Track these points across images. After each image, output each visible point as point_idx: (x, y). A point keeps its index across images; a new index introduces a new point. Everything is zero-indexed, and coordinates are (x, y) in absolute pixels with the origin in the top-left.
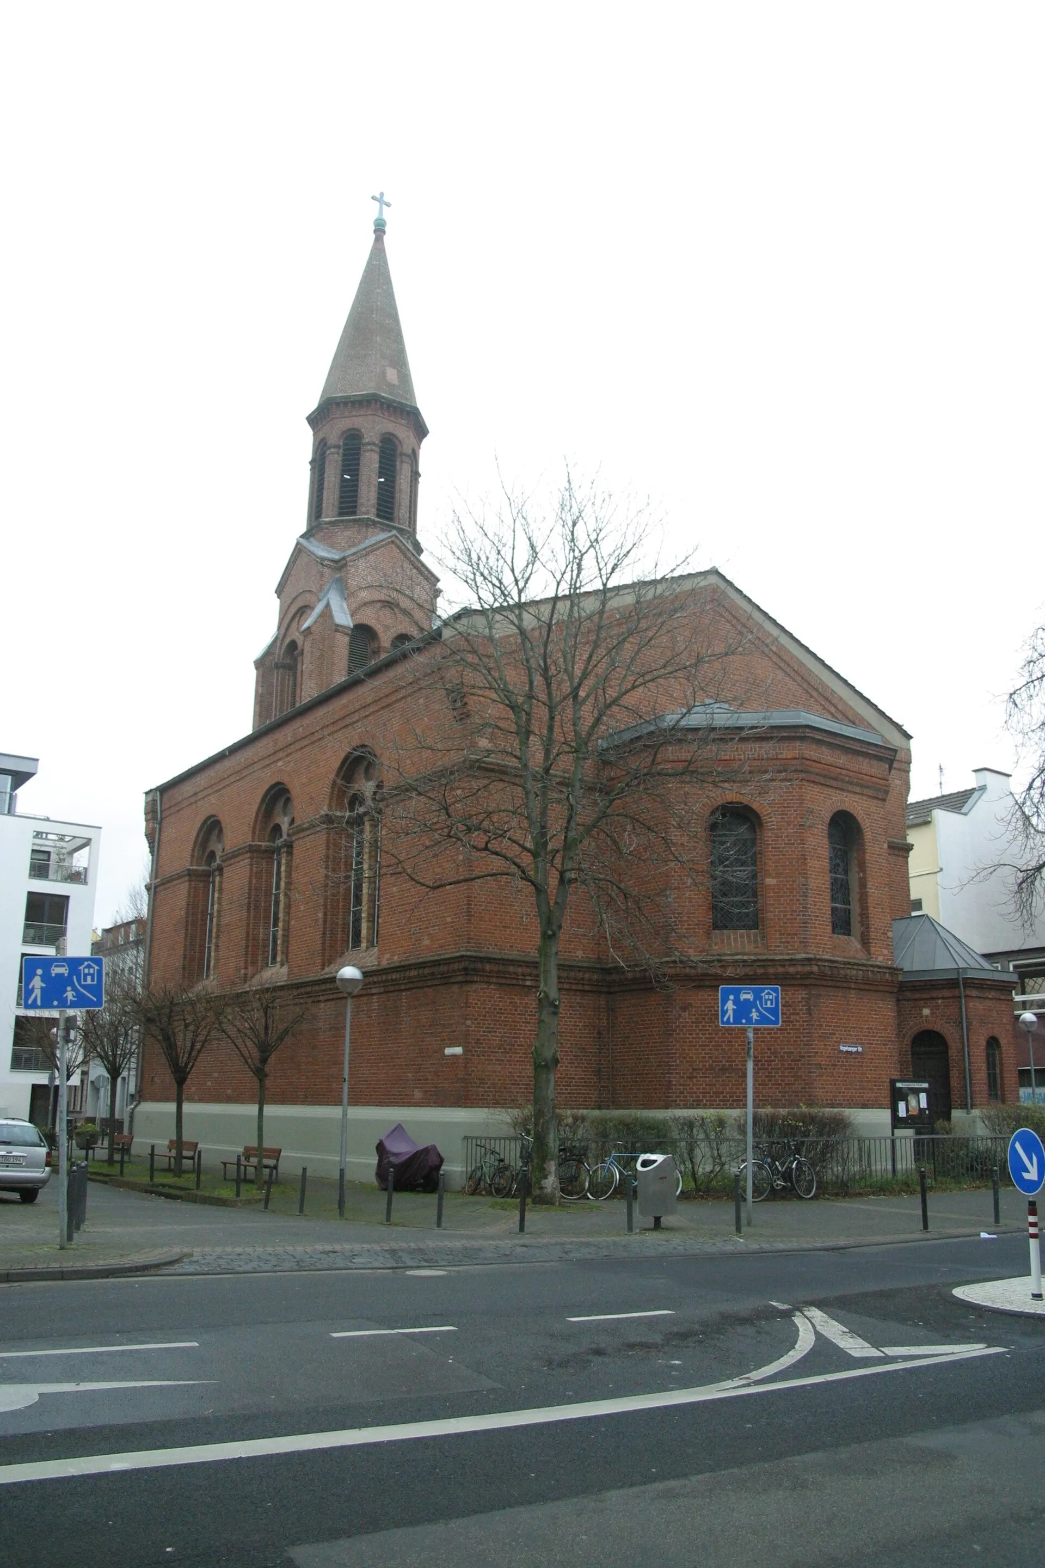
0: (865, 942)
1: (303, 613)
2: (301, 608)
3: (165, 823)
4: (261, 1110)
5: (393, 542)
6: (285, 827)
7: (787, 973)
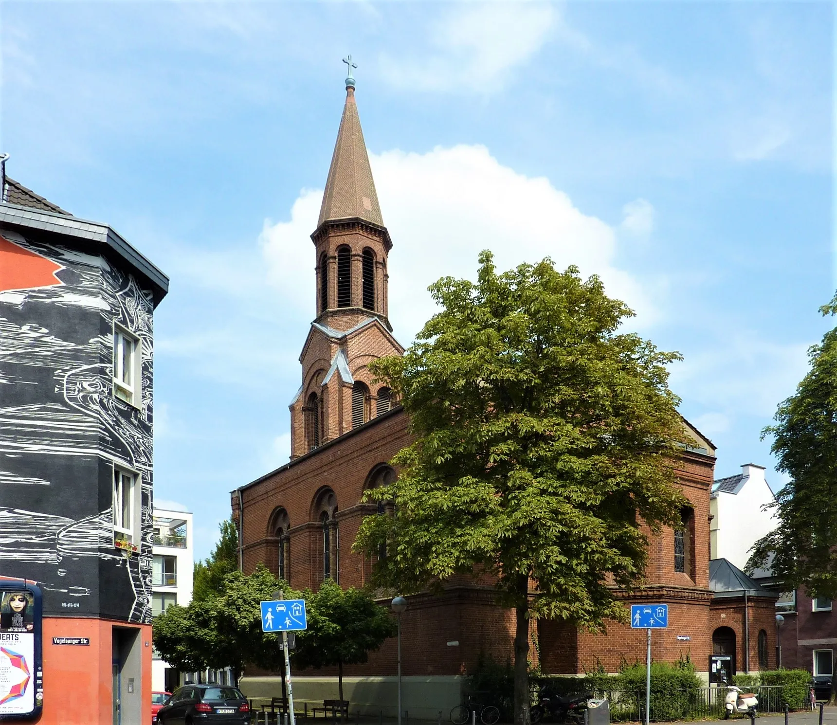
0: (693, 576)
1: (319, 374)
2: (317, 371)
3: (245, 511)
4: (341, 680)
5: (375, 325)
6: (330, 513)
7: (648, 595)
